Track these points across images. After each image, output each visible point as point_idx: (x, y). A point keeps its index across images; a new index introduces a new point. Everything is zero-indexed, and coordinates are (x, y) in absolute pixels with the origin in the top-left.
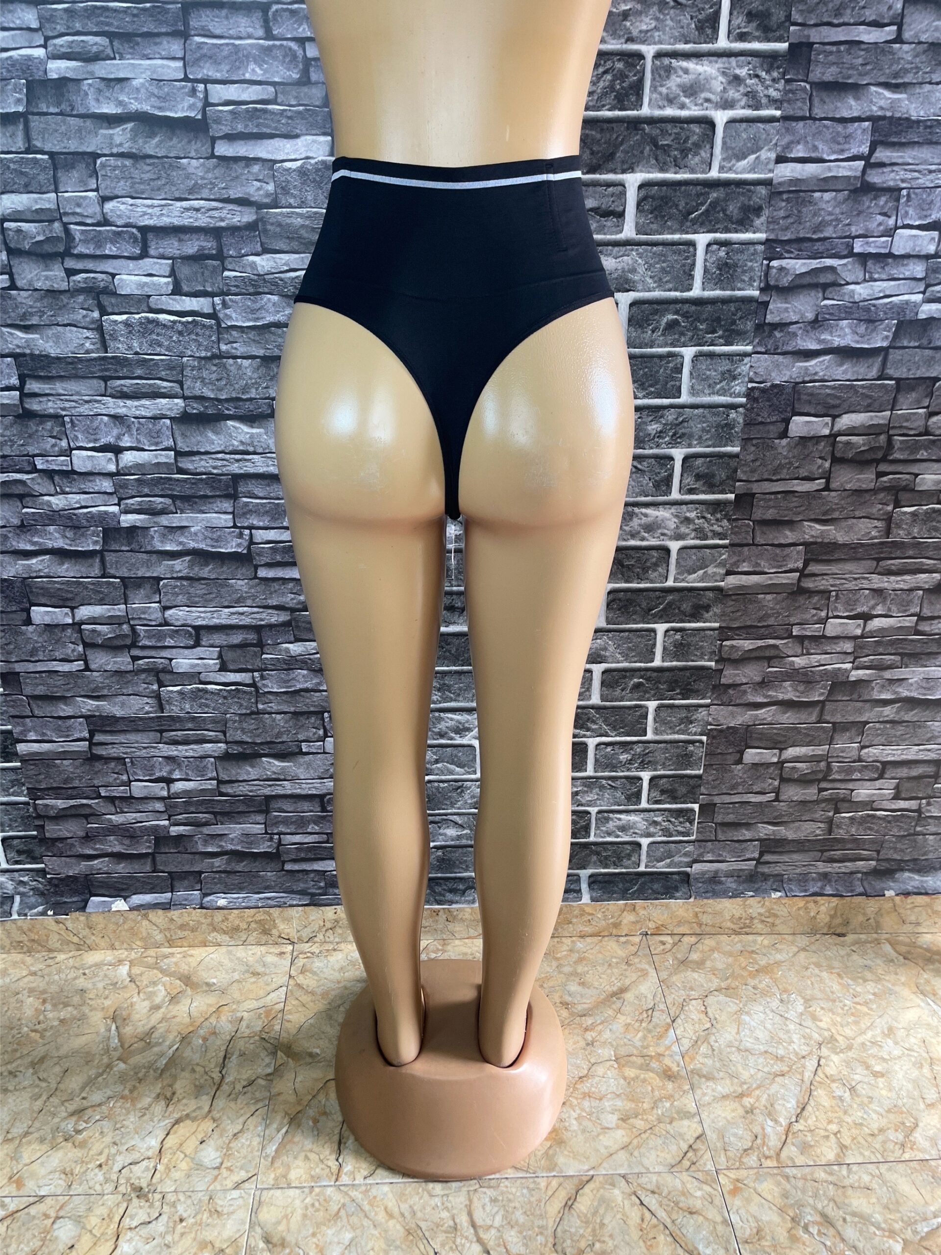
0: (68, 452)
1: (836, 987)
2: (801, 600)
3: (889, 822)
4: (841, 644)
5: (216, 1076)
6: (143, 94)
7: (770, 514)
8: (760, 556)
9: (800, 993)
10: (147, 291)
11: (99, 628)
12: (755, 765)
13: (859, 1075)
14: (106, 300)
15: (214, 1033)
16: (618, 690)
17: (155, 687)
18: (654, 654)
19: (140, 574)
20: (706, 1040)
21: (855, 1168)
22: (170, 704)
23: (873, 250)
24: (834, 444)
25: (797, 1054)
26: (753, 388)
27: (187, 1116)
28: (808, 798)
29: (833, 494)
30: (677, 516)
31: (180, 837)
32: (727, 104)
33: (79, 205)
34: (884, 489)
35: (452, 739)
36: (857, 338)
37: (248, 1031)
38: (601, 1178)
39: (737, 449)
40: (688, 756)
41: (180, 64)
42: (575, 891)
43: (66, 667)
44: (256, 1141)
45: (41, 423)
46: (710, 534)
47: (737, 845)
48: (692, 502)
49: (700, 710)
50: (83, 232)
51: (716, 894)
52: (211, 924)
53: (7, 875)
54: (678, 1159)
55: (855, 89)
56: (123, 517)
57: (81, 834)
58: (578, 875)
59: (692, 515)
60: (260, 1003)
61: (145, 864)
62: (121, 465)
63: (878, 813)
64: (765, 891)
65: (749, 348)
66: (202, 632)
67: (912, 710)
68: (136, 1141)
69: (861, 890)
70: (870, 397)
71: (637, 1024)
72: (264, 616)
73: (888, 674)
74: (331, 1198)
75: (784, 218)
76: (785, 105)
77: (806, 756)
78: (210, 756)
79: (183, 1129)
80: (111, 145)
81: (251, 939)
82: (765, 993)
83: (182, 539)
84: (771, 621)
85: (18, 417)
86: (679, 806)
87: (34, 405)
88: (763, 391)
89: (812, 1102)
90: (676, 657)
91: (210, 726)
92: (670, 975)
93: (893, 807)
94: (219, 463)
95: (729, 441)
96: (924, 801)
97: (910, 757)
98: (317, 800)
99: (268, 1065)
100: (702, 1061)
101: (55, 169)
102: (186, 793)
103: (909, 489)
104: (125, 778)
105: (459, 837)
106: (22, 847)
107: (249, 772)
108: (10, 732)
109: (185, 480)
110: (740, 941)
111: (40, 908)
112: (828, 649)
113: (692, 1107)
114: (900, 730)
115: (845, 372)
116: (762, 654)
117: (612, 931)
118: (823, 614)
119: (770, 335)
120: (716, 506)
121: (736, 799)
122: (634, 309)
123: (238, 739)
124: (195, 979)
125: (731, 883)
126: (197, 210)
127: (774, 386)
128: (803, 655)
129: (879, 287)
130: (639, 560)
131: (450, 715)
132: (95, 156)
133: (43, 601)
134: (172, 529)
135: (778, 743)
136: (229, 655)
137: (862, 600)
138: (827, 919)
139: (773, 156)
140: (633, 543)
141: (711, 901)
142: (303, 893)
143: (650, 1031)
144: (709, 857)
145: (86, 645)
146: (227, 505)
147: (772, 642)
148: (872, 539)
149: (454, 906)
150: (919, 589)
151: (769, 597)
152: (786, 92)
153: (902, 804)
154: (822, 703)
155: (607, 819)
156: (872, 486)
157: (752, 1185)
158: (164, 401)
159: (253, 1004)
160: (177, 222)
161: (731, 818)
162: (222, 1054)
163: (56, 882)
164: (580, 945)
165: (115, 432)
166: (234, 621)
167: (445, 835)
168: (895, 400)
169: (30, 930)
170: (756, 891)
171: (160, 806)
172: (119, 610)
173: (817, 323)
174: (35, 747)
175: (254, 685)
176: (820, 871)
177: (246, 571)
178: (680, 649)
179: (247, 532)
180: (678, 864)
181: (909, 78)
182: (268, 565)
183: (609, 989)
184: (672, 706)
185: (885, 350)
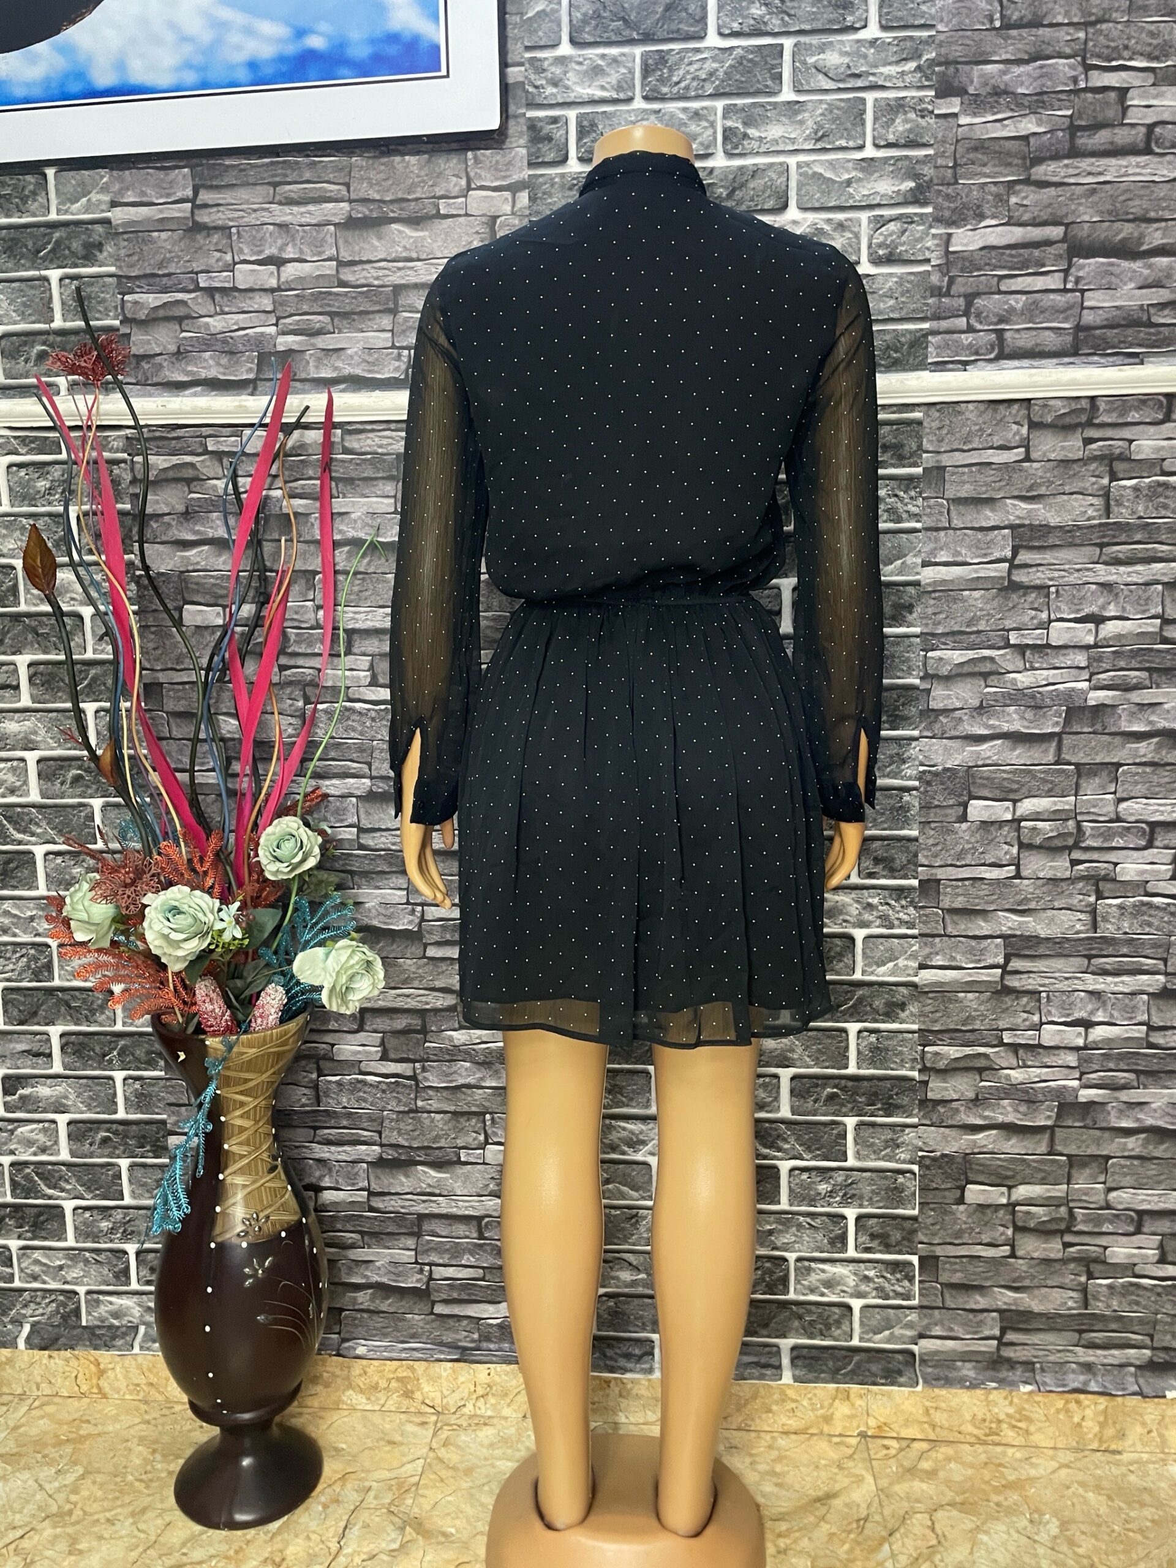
1: (1104, 1509)
2: (1008, 1000)
3: (1159, 1295)
4: (1062, 1052)
5: (334, 1547)
6: (359, 524)
7: (959, 903)
8: (954, 948)
9: (1055, 1514)
10: (348, 683)
12: (982, 1207)
14: (309, 690)
15: (336, 1501)
16: (811, 1102)
17: (314, 1076)
18: (848, 1058)
20: (930, 1558)
22: (327, 1096)
23: (1030, 642)
24: (1018, 829)
26: (924, 772)
28: (1052, 1256)
29: (1026, 882)
30: (858, 902)
33: (297, 613)
34: (1083, 878)
35: (624, 1153)
36: (1026, 724)
37: (374, 1503)
39: (915, 833)
40: (899, 1190)
42: (772, 1366)
46: (896, 923)
47: (971, 1316)
48: (874, 887)
49: (907, 1130)
50: (297, 635)
51: (948, 1382)
52: (347, 1378)
53: (136, 1298)
55: (990, 501)
58: (777, 1346)
59: (875, 901)
60: (392, 1475)
63: (1143, 1281)
64: (1013, 1384)
66: (368, 1016)
67: (1162, 1143)
69: (1136, 1388)
70: (1050, 782)
71: (844, 1535)
72: (429, 999)
73: (1125, 1096)
75: (935, 614)
76: (925, 518)
77: (1042, 1197)
78: (363, 1161)
81: (390, 1402)
82: (1012, 1512)
84: (977, 1025)
86: (894, 1257)
88: (936, 774)
90: (873, 1064)
91: (365, 1125)
92: (891, 1484)
93: (1161, 1274)
95: (906, 823)
97: (1170, 1206)
98: (475, 1223)
99: (393, 1541)
102: (334, 1203)
103: (1110, 879)
105: (634, 1283)
107: (402, 1182)
108: (163, 1122)
109: (365, 856)
110: (985, 1453)
112: (1047, 1060)
114: (1152, 1169)
115: (1019, 756)
116: (971, 1065)
117: (822, 1428)
118: (1036, 1018)
119: (936, 720)
120: (900, 892)
121: (963, 1251)
123: (394, 1142)
125: (968, 1371)
127: (946, 770)
128: (1019, 1067)
129: (1043, 676)
131: (622, 1124)
135: (1004, 1179)
136: (391, 1042)
137: (1078, 1003)
138: (1097, 1429)
139: (919, 561)
141: (943, 1392)
142: (453, 1346)
143: (859, 1543)
144: (937, 1331)
146: (402, 882)
147: (982, 1050)
148: (1078, 933)
149: (628, 1375)
150: (1143, 993)
151: (970, 995)
152: (925, 508)
153: (1171, 1270)
154: (1051, 1129)
155: (809, 1270)
156: (1067, 874)
158: (352, 781)
159: (386, 1475)
161: (958, 1278)
162: (343, 1524)
164: (782, 1442)
166: (400, 1003)
167: (617, 1278)
168: (1077, 785)
169: (150, 1370)
170: (1002, 1382)
173: (981, 709)
175: (414, 1078)
176: (1082, 1360)
177: (415, 950)
178: (876, 1054)
179: (419, 908)
180: (900, 1339)
181: (1043, 490)
182: (438, 944)
183: (813, 1493)
184: (873, 1125)
185: (1058, 736)
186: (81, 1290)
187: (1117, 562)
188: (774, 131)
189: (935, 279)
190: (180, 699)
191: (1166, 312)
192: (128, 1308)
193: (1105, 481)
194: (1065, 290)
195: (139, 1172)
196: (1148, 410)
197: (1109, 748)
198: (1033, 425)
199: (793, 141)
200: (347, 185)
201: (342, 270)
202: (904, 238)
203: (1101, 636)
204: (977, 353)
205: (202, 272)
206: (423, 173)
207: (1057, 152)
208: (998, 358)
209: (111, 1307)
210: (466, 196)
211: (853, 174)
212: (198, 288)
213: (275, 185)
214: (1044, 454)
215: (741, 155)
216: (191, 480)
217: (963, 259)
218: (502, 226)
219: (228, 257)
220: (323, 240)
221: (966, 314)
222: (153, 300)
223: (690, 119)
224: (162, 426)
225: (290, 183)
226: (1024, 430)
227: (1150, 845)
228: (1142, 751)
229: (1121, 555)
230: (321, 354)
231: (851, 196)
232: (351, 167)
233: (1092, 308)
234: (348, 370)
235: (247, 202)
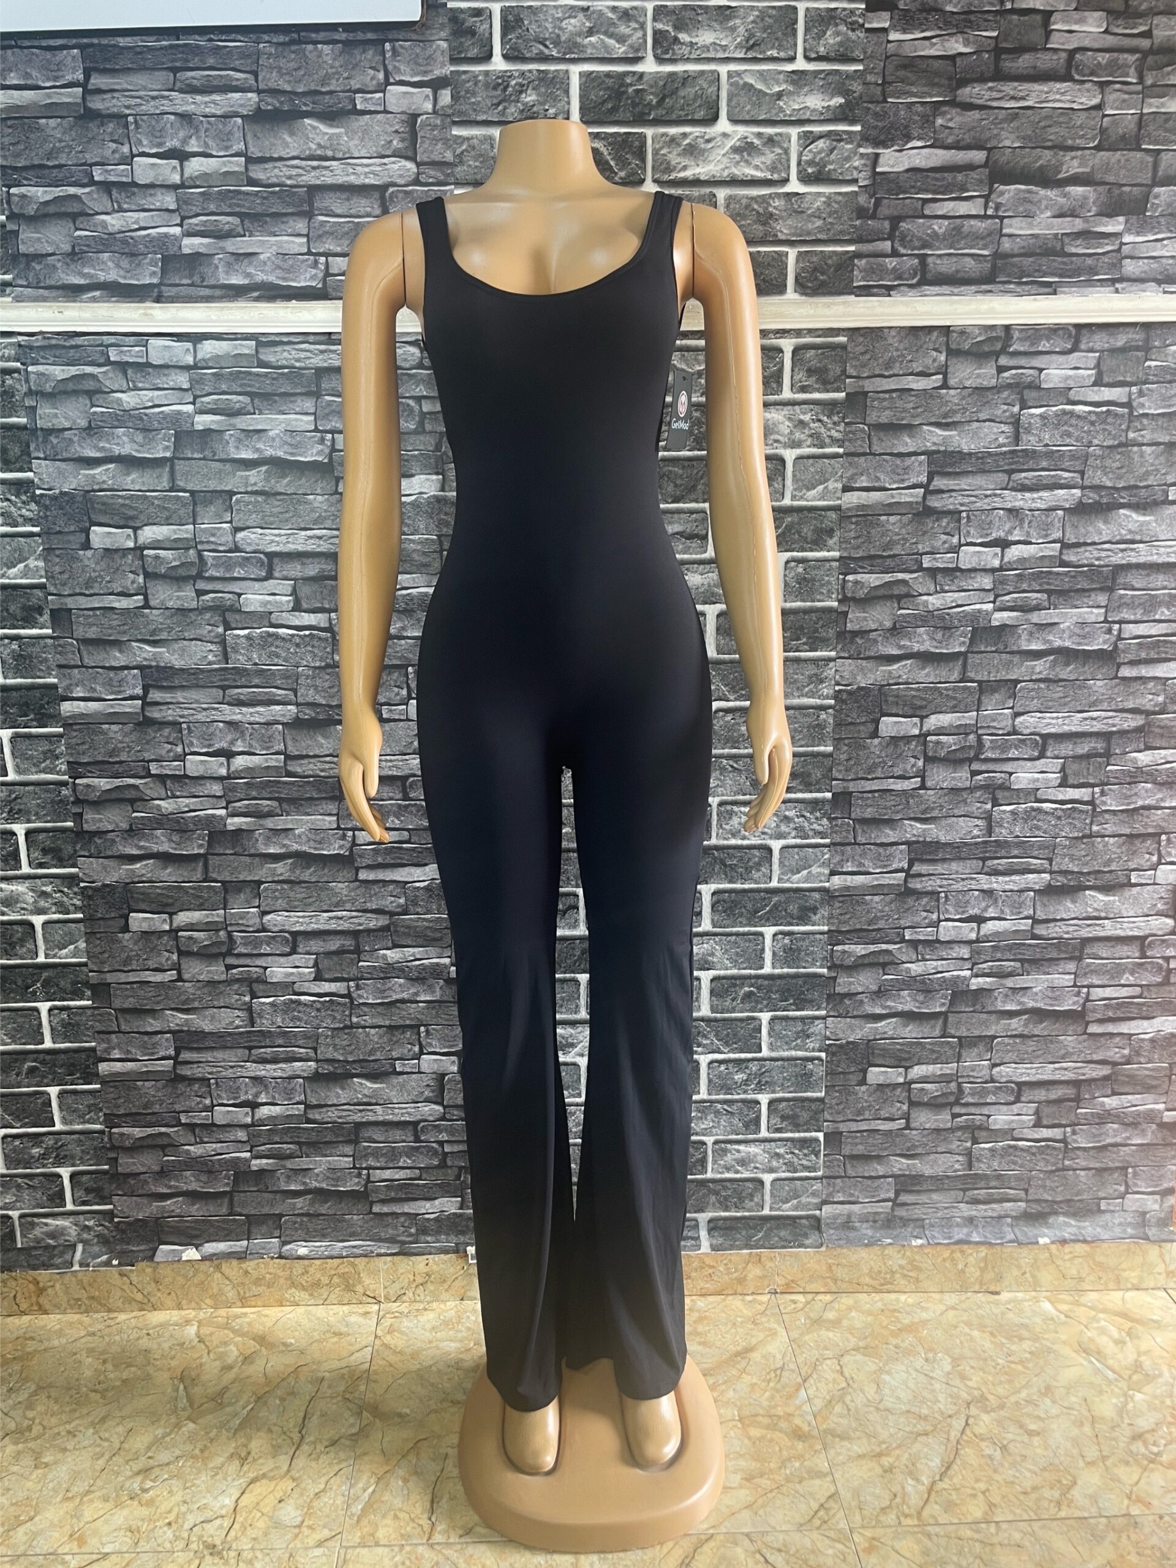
0: (182, 758)
1: (988, 1345)
2: (910, 901)
3: (1034, 1154)
4: (956, 947)
5: (296, 1437)
6: (277, 442)
7: (869, 813)
8: (863, 855)
9: (947, 1352)
10: (270, 608)
11: (195, 934)
12: (881, 1087)
13: (1012, 1433)
14: (230, 617)
15: (292, 1393)
16: (729, 999)
17: (247, 999)
18: (763, 959)
19: (242, 878)
20: (841, 1399)
21: (1004, 1526)
22: (261, 1017)
23: (941, 566)
24: (925, 743)
25: (942, 1413)
26: (840, 691)
27: (264, 1476)
28: (942, 1126)
29: (930, 792)
30: (777, 816)
31: (262, 1172)
32: (795, 444)
33: (213, 535)
34: (981, 787)
36: (935, 644)
37: (329, 1392)
38: (722, 1537)
39: (830, 749)
40: (808, 1076)
41: (312, 418)
42: (692, 1238)
43: (158, 977)
44: (339, 1501)
45: (159, 730)
46: (811, 833)
47: (869, 1182)
49: (816, 1022)
50: (214, 558)
51: (849, 1242)
52: (290, 1278)
53: (72, 1219)
54: (807, 1518)
55: (909, 428)
56: (229, 821)
57: (156, 1168)
58: (696, 1220)
59: (792, 814)
60: (343, 1364)
61: (221, 1205)
62: (232, 769)
63: (1020, 1143)
64: (905, 1238)
65: (833, 654)
66: (300, 938)
67: (1041, 1022)
68: (208, 1499)
69: (1012, 1236)
70: (955, 698)
71: (764, 1384)
72: (362, 920)
73: (1010, 982)
74: (423, 1557)
75: (855, 538)
76: (847, 443)
77: (934, 1075)
78: (299, 1077)
79: (258, 1489)
80: (246, 485)
81: (332, 1296)
82: (909, 1352)
83: (286, 842)
84: (882, 925)
85: (139, 724)
86: (802, 1135)
87: (155, 714)
88: (850, 693)
89: (958, 1461)
90: (787, 963)
91: (300, 1042)
92: (802, 1334)
93: (1036, 1136)
94: (327, 766)
95: (822, 741)
96: (1068, 1129)
97: (1046, 1077)
98: (410, 1128)
99: (352, 1425)
100: (837, 1419)
101: (195, 504)
102: (270, 1118)
103: (1005, 787)
104: (208, 1102)
106: (91, 1184)
107: (339, 1094)
108: (93, 1050)
109: (293, 783)
110: (882, 1300)
111: (105, 1258)
113: (825, 1466)
114: (1031, 1045)
115: (927, 675)
116: (875, 960)
117: (736, 1287)
118: (935, 917)
119: (852, 642)
120: (815, 804)
121: (864, 1126)
122: (722, 619)
123: (330, 1057)
124: (271, 1340)
125: (866, 1230)
126: (320, 538)
127: (860, 689)
128: (918, 961)
129: (952, 598)
130: (741, 859)
132: (231, 493)
133: (143, 906)
134: (276, 832)
135: (902, 1061)
136: (325, 963)
137: (973, 901)
138: (978, 1274)
139: (840, 486)
140: (733, 842)
141: (845, 1251)
142: (392, 1240)
143: (778, 1391)
144: (840, 1197)
145: (181, 953)
146: (332, 807)
147: (884, 947)
148: (974, 838)
150: (1030, 890)
151: (877, 898)
152: (846, 433)
153: (1045, 1133)
154: (944, 1015)
155: (725, 1151)
156: (968, 784)
157: (889, 1543)
158: (278, 708)
159: (336, 1365)
160: (300, 548)
161: (860, 1149)
162: (302, 1414)
163: (123, 1226)
164: (701, 1303)
165: (229, 738)
166: (333, 926)
168: (979, 699)
169: (90, 1284)
170: (896, 1238)
171: (242, 1135)
172: (218, 915)
173: (896, 630)
174: (118, 1066)
175: (348, 995)
176: (966, 1214)
177: (348, 874)
178: (790, 954)
179: (350, 833)
180: (806, 1207)
181: (957, 418)
182: (370, 867)
183: (733, 1349)
184: (787, 1018)
185: (964, 655)
186: (15, 1214)
187: (1024, 488)
188: (706, 37)
189: (862, 199)
190: (91, 625)
191: (1079, 242)
192: (64, 1228)
193: (1016, 409)
194: (986, 217)
195: (70, 1099)
196: (1059, 341)
197: (1008, 665)
198: (951, 353)
199: (724, 48)
200: (255, 74)
201: (251, 167)
202: (833, 157)
203: (1006, 559)
204: (900, 278)
205: (97, 164)
206: (337, 64)
207: (982, 74)
208: (919, 284)
209: (45, 1229)
210: (384, 91)
211: (784, 87)
212: (92, 182)
213: (175, 70)
214: (961, 382)
215: (673, 61)
216: (94, 393)
217: (890, 181)
218: (423, 124)
219: (126, 149)
220: (230, 133)
221: (891, 237)
222: (41, 194)
223: (620, 19)
224: (58, 334)
225: (192, 69)
226: (942, 358)
227: (1042, 756)
228: (1038, 670)
229: (1027, 482)
230: (232, 259)
231: (781, 110)
232: (259, 54)
233: (1010, 236)
234: (260, 277)
235: (145, 89)
